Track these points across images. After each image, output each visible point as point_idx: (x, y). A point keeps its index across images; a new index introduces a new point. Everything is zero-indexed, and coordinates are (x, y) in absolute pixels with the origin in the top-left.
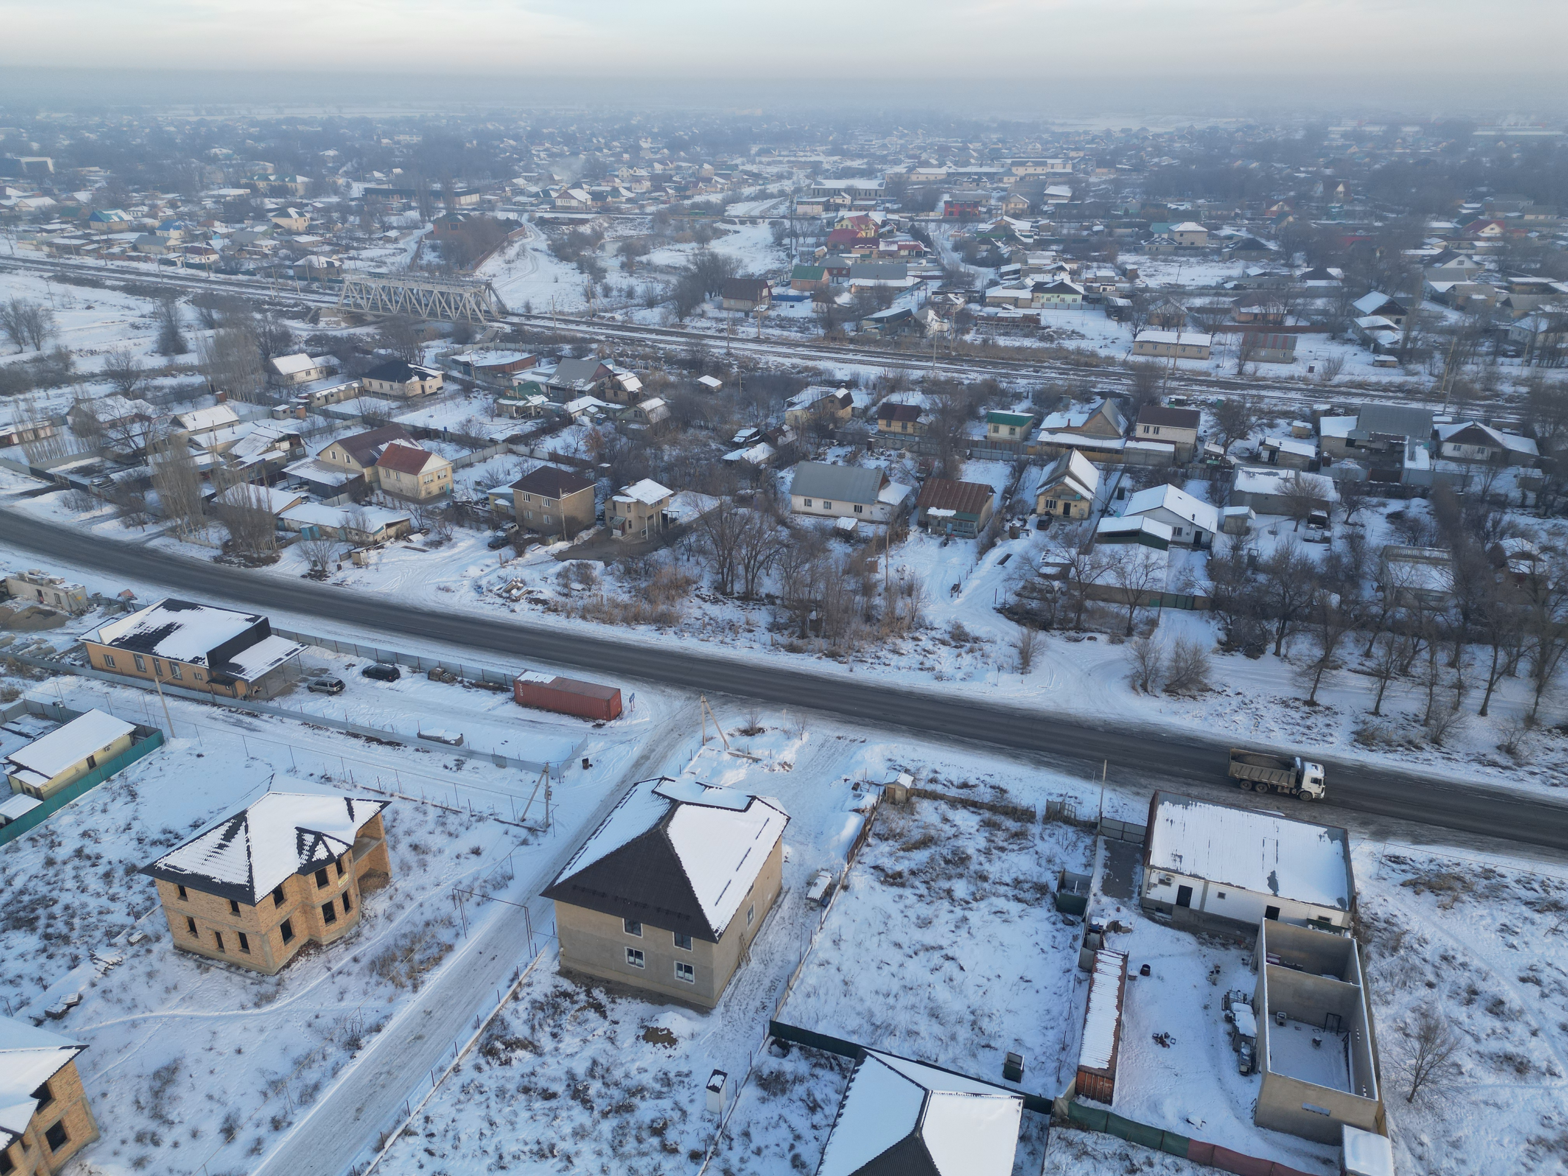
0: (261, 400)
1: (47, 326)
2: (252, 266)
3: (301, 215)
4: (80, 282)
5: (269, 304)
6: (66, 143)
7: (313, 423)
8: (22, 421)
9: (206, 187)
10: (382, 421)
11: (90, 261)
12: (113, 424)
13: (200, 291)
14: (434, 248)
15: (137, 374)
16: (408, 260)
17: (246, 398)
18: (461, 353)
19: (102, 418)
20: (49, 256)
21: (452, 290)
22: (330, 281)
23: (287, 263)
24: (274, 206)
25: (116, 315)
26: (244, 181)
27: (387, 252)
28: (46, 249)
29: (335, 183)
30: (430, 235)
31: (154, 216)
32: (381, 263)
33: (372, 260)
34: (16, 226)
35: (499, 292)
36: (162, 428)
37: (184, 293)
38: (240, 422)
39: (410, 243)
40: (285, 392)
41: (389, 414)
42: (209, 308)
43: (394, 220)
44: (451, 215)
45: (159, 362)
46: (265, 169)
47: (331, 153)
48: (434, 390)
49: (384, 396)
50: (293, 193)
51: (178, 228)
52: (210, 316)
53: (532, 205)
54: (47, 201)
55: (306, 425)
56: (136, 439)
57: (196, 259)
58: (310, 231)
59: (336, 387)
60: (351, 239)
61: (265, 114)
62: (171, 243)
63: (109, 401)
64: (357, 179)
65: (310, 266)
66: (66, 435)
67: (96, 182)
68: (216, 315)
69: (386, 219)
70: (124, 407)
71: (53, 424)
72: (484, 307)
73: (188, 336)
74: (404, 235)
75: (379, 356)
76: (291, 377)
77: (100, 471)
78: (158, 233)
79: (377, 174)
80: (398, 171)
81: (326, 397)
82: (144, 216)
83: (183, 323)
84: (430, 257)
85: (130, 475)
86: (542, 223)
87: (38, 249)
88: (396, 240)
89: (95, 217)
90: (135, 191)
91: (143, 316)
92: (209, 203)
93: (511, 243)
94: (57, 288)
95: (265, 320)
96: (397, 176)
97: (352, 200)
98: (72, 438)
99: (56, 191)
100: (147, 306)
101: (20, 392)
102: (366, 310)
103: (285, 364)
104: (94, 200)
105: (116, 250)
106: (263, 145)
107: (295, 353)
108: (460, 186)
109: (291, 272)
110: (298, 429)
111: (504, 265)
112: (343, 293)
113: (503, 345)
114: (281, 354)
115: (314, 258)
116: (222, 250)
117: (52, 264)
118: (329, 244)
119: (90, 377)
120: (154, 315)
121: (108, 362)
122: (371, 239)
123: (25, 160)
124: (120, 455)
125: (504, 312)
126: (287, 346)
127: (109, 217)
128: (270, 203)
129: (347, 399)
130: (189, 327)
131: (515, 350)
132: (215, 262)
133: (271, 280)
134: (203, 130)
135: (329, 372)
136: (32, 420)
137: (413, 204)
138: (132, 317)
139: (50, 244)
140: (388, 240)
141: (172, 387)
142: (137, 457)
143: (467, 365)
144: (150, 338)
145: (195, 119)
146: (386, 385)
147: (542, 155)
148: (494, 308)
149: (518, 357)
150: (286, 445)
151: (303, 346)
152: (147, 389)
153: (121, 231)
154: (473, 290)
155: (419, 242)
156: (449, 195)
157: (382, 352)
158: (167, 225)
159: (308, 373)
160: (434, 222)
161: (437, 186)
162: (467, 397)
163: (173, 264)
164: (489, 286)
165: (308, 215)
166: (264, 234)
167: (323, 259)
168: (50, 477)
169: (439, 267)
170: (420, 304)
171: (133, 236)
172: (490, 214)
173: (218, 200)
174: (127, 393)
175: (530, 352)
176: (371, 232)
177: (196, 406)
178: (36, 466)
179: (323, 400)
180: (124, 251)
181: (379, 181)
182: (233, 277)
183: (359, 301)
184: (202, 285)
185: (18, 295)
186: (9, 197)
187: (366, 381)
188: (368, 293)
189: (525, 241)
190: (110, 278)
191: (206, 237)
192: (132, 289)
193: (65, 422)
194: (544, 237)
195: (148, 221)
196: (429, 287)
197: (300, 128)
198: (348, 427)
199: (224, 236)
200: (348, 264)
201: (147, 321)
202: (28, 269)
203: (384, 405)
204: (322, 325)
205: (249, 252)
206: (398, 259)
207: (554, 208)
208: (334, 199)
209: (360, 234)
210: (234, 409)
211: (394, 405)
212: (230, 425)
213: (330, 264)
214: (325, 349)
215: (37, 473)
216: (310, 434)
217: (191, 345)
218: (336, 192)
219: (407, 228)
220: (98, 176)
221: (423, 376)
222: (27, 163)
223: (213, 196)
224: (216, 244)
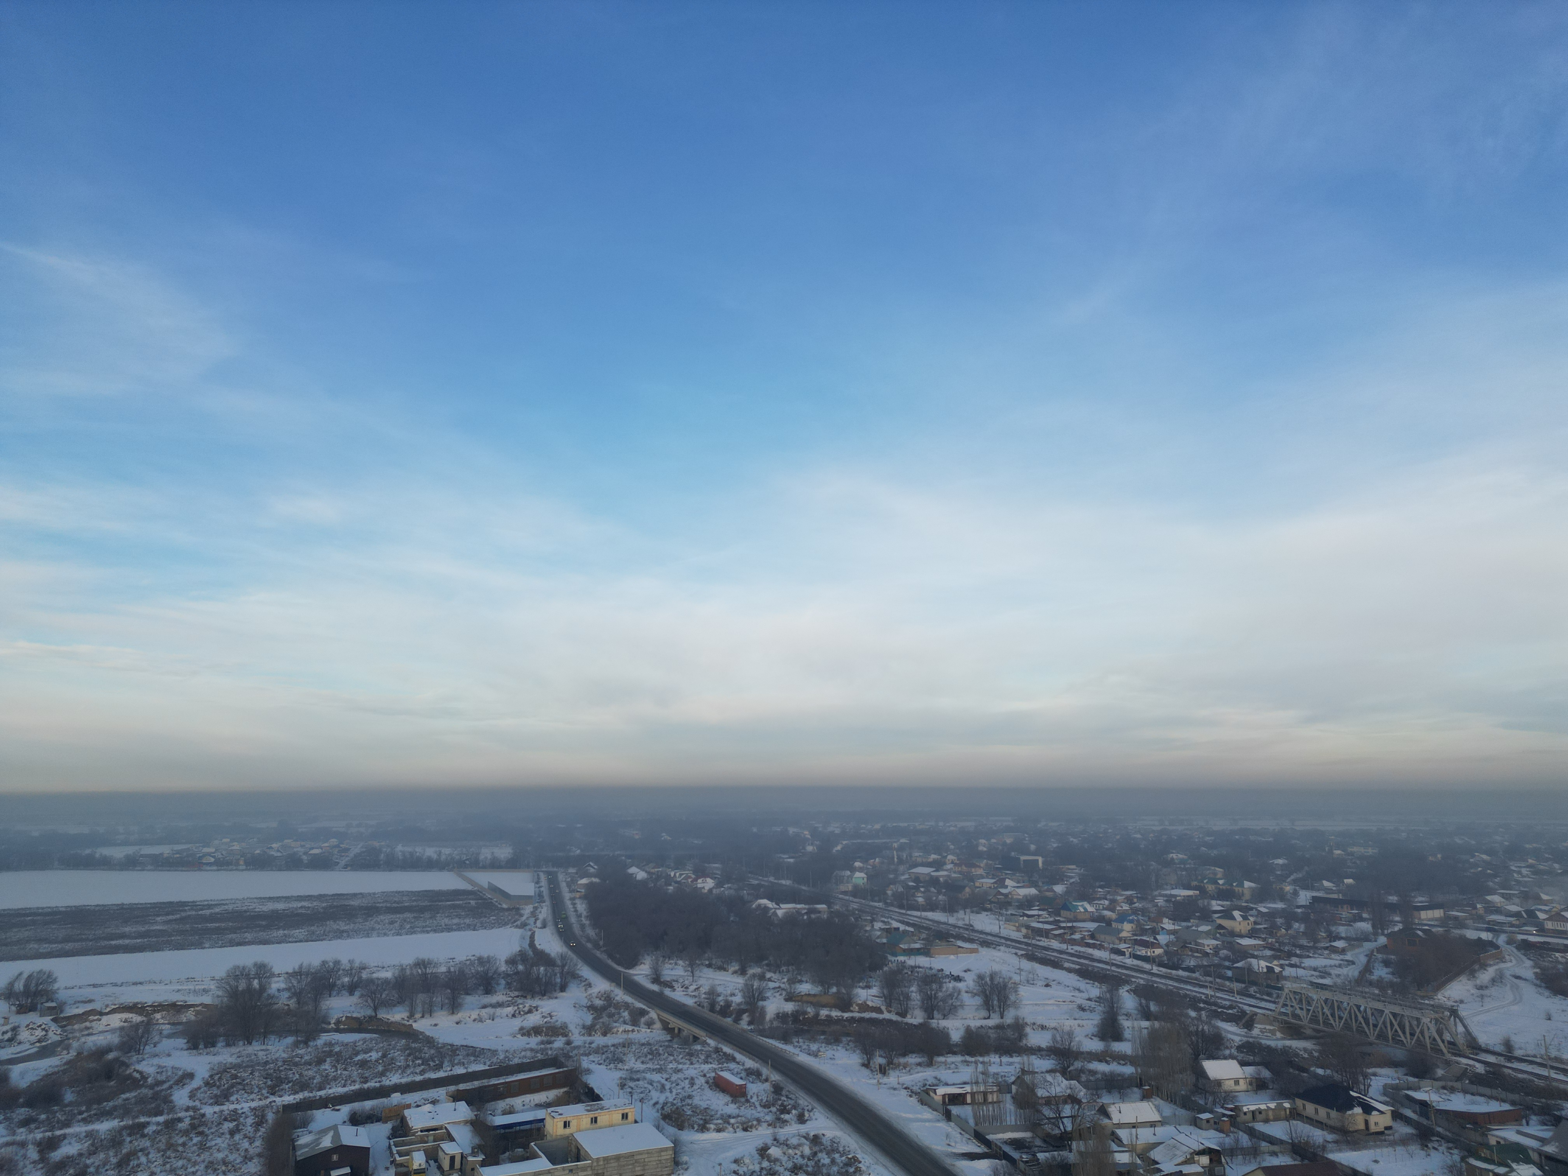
0: (1186, 1103)
1: (1012, 997)
2: (1192, 963)
3: (1245, 918)
4: (1044, 962)
5: (1205, 1002)
6: (1055, 845)
7: (1237, 1140)
8: (977, 1083)
9: (1160, 887)
10: (1315, 1155)
11: (1055, 944)
12: (1049, 1101)
13: (1142, 982)
14: (1386, 963)
15: (1078, 1055)
16: (1356, 974)
17: (1171, 1098)
18: (1417, 1089)
19: (1040, 1093)
20: (1025, 937)
21: (1407, 1012)
22: (1268, 986)
23: (1227, 963)
24: (1220, 908)
25: (1067, 995)
26: (1194, 883)
27: (1332, 962)
28: (1024, 930)
29: (1281, 889)
30: (1383, 949)
31: (1112, 910)
32: (1325, 974)
33: (1315, 969)
34: (1007, 910)
35: (1468, 1022)
36: (1090, 1114)
37: (1127, 982)
38: (1162, 1123)
39: (1359, 956)
40: (1211, 1099)
41: (1324, 1148)
42: (1148, 999)
43: (1342, 930)
44: (1408, 929)
45: (1096, 1045)
46: (1215, 874)
47: (1280, 861)
48: (1381, 1128)
49: (1319, 1124)
50: (1240, 897)
51: (1131, 922)
52: (1148, 1007)
53: (1512, 925)
54: (1033, 891)
55: (1228, 1141)
56: (1065, 1120)
57: (1143, 952)
58: (1252, 934)
59: (1265, 1103)
60: (1294, 945)
61: (1221, 825)
62: (1124, 934)
63: (1049, 1078)
64: (1306, 887)
65: (1250, 969)
66: (1009, 1105)
67: (1071, 877)
68: (1153, 1007)
69: (1333, 929)
70: (1060, 1086)
71: (1000, 1091)
72: (1447, 1037)
73: (1126, 1023)
74: (1352, 947)
75: (1316, 1075)
76: (1219, 1083)
77: (1029, 1148)
78: (1114, 925)
79: (1326, 884)
80: (1349, 881)
81: (1253, 1112)
82: (1104, 909)
83: (1123, 1011)
84: (1381, 972)
85: (1053, 1157)
86: (1526, 947)
87: (1018, 930)
88: (1343, 951)
89: (1065, 907)
90: (1101, 887)
91: (1089, 999)
92: (1160, 901)
93: (1484, 966)
94: (1026, 965)
95: (1199, 1018)
96: (1349, 886)
97: (1299, 907)
98: (1012, 1108)
99: (1040, 884)
100: (1095, 990)
101: (981, 1055)
102: (1305, 1022)
103: (1215, 1069)
104: (1067, 892)
105: (1077, 936)
106: (1215, 852)
107: (1225, 1058)
108: (1420, 899)
109: (1229, 973)
110: (1220, 1145)
111: (1474, 991)
112: (1281, 1001)
113: (1474, 1088)
114: (1212, 1057)
115: (1254, 961)
116: (1167, 945)
117: (1027, 944)
118: (1271, 949)
119: (1037, 1051)
120: (1099, 1000)
121: (1054, 1039)
122: (1315, 948)
123: (1023, 858)
124: (1048, 1135)
125: (1475, 1047)
126: (1218, 1049)
127: (1076, 907)
128: (1216, 905)
129: (1277, 1119)
130: (1128, 1015)
131: (1491, 1097)
132: (1159, 956)
133: (1209, 979)
134: (1165, 837)
135: (1259, 1085)
136: (985, 1083)
137: (1365, 915)
138: (1080, 999)
139: (1028, 927)
140: (1335, 950)
141: (1104, 1074)
142: (1061, 1141)
143: (1424, 1104)
144: (1092, 1022)
145: (1159, 828)
146: (1323, 1112)
147: (1524, 871)
148: (1461, 1041)
149: (1494, 1107)
150: (1205, 1160)
151: (1234, 1051)
152: (1082, 1071)
153: (1084, 921)
154: (1434, 1015)
155: (1370, 956)
156: (1407, 909)
157: (1320, 1071)
158: (1122, 918)
159: (1237, 1082)
160: (1388, 936)
161: (1393, 899)
162: (1424, 1146)
163: (1122, 953)
164: (1454, 1012)
165: (1252, 919)
166: (1207, 934)
167: (1263, 964)
168: (987, 1143)
169: (1391, 985)
170: (1367, 1023)
171: (1092, 926)
172: (1457, 932)
173: (1169, 899)
174: (1065, 1072)
175: (1513, 1103)
176: (1316, 941)
177: (1123, 1098)
178: (980, 1129)
179: (1249, 1116)
180: (1083, 938)
181: (1328, 890)
182: (1174, 972)
183: (1298, 1011)
184: (1145, 976)
185: (996, 967)
186: (1006, 887)
187: (1299, 1102)
188: (1309, 1004)
189: (1502, 965)
190: (1068, 961)
191: (1154, 932)
192: (1085, 973)
193: (1010, 1092)
194: (1529, 963)
195: (1107, 913)
196: (1379, 1006)
197: (1252, 838)
198: (1274, 1154)
199: (1170, 932)
200: (1289, 972)
201: (1093, 1004)
202: (1008, 946)
203: (1318, 1136)
204: (1256, 1032)
205: (1191, 950)
206: (1345, 971)
207: (1542, 931)
208: (1280, 905)
209: (1304, 942)
210: (1158, 1108)
211: (1330, 1137)
212: (1153, 1124)
213: (1270, 970)
214: (1257, 1059)
215: (979, 1137)
216: (1233, 1152)
217: (1127, 1034)
218: (1282, 898)
219: (1357, 939)
220: (1074, 872)
221: (1368, 1109)
222: (1024, 861)
223: (1166, 895)
224: (1163, 939)
